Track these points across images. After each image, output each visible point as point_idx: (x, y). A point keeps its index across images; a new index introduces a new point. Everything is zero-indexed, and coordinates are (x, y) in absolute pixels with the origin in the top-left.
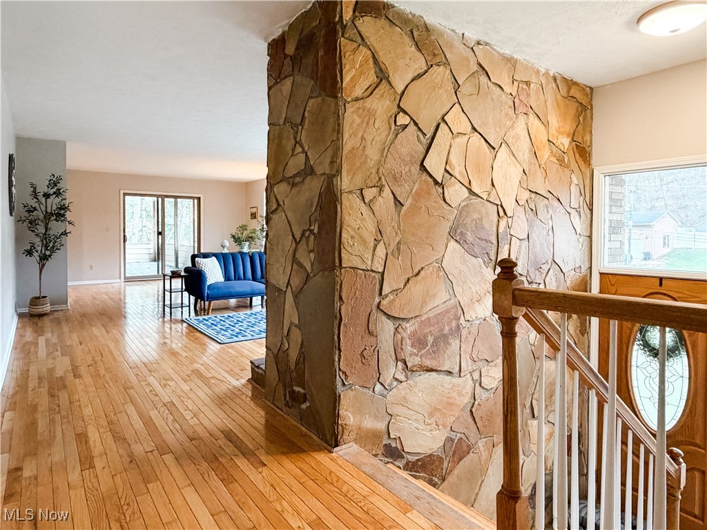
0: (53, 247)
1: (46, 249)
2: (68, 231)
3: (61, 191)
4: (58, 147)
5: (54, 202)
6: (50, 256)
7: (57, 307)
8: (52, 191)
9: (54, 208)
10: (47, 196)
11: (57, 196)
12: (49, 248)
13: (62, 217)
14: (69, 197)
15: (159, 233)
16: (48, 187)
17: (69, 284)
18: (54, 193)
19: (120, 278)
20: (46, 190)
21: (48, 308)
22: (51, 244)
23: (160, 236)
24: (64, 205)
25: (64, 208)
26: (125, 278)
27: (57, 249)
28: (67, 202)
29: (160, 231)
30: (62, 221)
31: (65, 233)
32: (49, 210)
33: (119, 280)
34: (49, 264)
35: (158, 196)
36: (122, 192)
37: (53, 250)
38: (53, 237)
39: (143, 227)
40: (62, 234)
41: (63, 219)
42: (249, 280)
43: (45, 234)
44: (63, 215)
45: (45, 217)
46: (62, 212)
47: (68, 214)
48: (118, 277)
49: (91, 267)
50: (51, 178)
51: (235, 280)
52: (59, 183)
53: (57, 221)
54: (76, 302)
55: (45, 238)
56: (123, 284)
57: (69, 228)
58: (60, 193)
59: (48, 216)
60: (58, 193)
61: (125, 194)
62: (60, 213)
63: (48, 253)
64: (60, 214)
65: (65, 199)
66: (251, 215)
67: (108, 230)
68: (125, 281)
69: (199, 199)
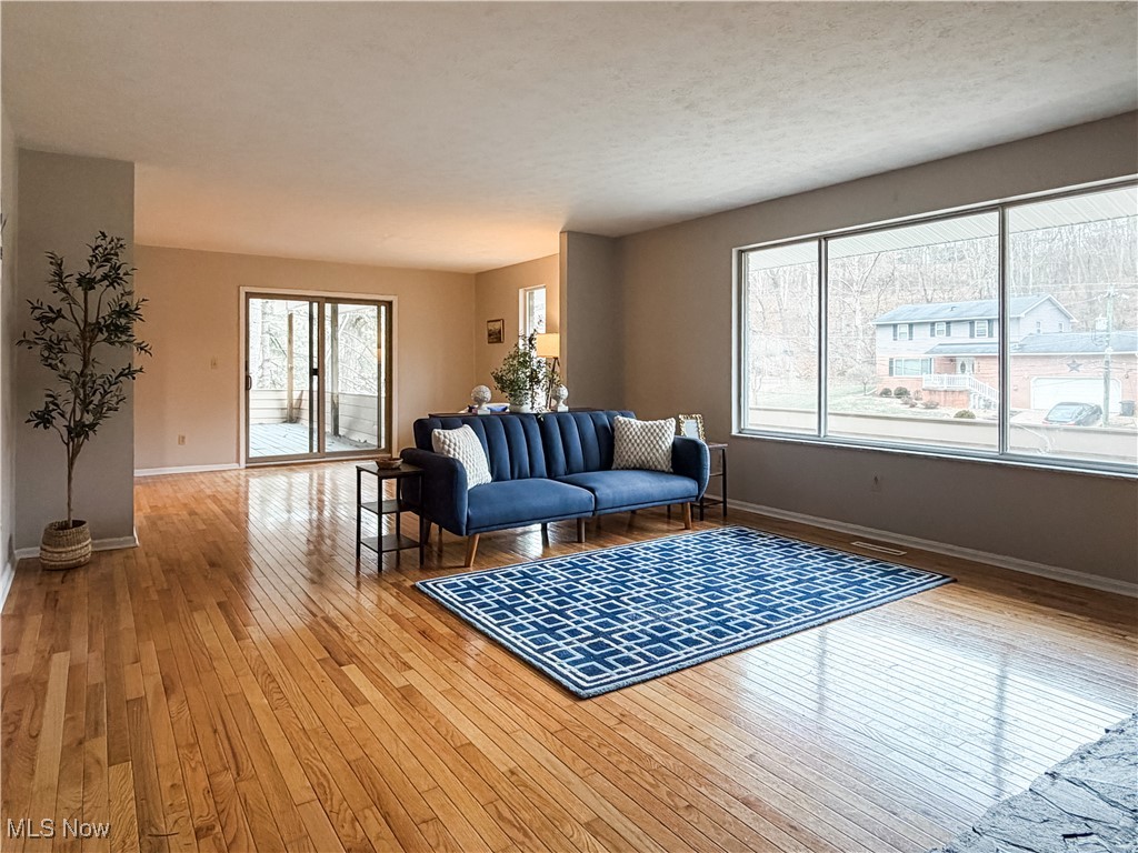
0: (101, 404)
1: (85, 410)
2: (136, 367)
3: (121, 272)
4: (115, 176)
5: (103, 300)
6: (92, 426)
7: (110, 544)
8: (99, 274)
9: (106, 311)
10: (87, 283)
11: (111, 284)
12: (91, 407)
13: (122, 333)
14: (140, 288)
15: (313, 372)
16: (91, 263)
17: (138, 473)
18: (105, 277)
19: (238, 462)
20: (85, 269)
21: (86, 548)
22: (96, 399)
23: (315, 378)
24: (127, 305)
25: (126, 312)
26: (248, 460)
27: (109, 409)
28: (134, 301)
29: (315, 366)
30: (122, 343)
31: (129, 373)
32: (92, 319)
33: (235, 466)
34: (89, 446)
35: (311, 300)
36: (243, 290)
37: (99, 413)
38: (99, 381)
39: (264, 361)
40: (121, 374)
41: (124, 338)
42: (542, 477)
43: (82, 374)
44: (125, 330)
45: (83, 333)
46: (123, 321)
47: (136, 326)
48: (235, 459)
49: (182, 440)
50: (99, 242)
51: (513, 478)
52: (116, 255)
53: (112, 343)
54: (153, 522)
55: (84, 384)
56: (243, 473)
57: (139, 360)
58: (118, 277)
59: (90, 332)
60: (113, 278)
61: (249, 295)
62: (119, 324)
63: (88, 419)
64: (117, 327)
65: (130, 293)
66: (490, 335)
67: (214, 364)
68: (247, 468)
69: (389, 305)
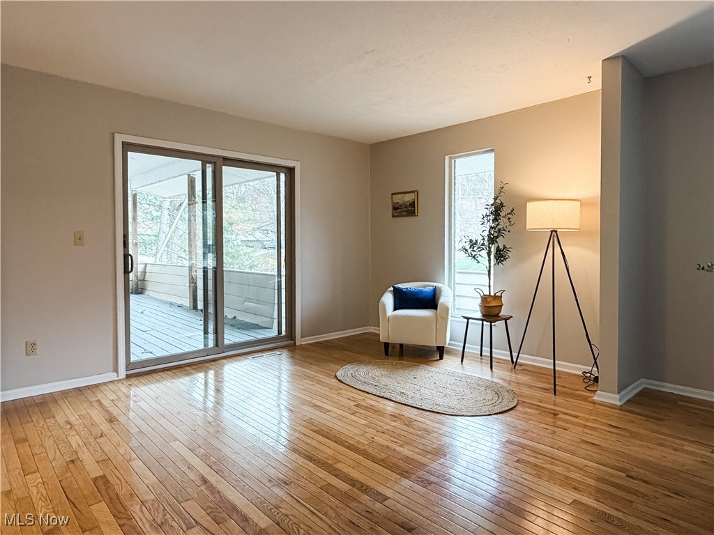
15: (208, 248)
19: (116, 370)
26: (129, 365)
33: (113, 376)
35: (205, 159)
36: (119, 139)
48: (112, 367)
56: (123, 385)
61: (127, 147)
66: (395, 209)
67: (79, 239)
68: (128, 377)
69: (290, 172)
